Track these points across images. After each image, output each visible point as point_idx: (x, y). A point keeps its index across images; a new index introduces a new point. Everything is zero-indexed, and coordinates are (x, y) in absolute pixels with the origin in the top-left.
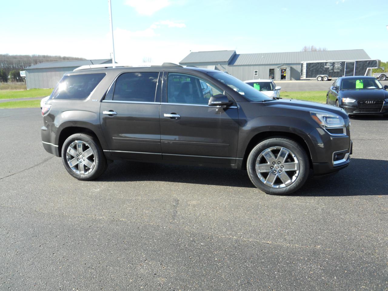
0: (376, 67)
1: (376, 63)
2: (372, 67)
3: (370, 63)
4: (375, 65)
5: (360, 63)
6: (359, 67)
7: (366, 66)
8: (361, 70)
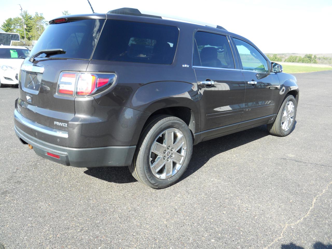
0: (19, 40)
1: (18, 37)
2: (16, 40)
3: (13, 37)
4: (18, 39)
5: (4, 35)
6: (3, 39)
7: (9, 38)
8: (5, 41)
